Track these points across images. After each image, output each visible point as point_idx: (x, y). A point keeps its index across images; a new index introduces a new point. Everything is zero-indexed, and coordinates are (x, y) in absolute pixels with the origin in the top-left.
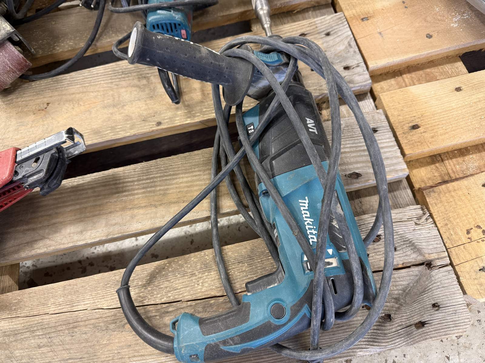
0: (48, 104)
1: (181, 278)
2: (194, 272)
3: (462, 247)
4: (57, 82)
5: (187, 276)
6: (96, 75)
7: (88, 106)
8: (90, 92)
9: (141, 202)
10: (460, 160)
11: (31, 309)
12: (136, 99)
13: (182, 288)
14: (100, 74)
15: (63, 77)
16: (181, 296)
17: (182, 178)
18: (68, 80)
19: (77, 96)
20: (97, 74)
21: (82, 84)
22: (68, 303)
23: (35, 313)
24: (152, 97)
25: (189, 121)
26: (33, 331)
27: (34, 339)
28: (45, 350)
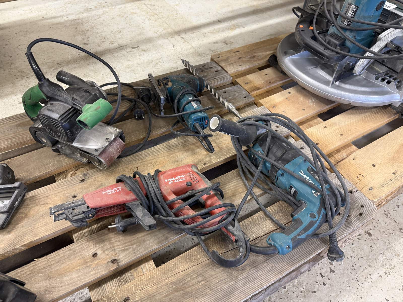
0: (137, 167)
1: (254, 227)
2: (259, 223)
3: (358, 183)
4: (137, 156)
5: (257, 225)
7: (162, 164)
8: (159, 157)
10: (339, 154)
11: (184, 267)
12: (187, 156)
13: (257, 231)
16: (259, 235)
23: (187, 267)
24: (194, 154)
25: (219, 160)
26: (191, 276)
27: (194, 280)
28: (203, 282)
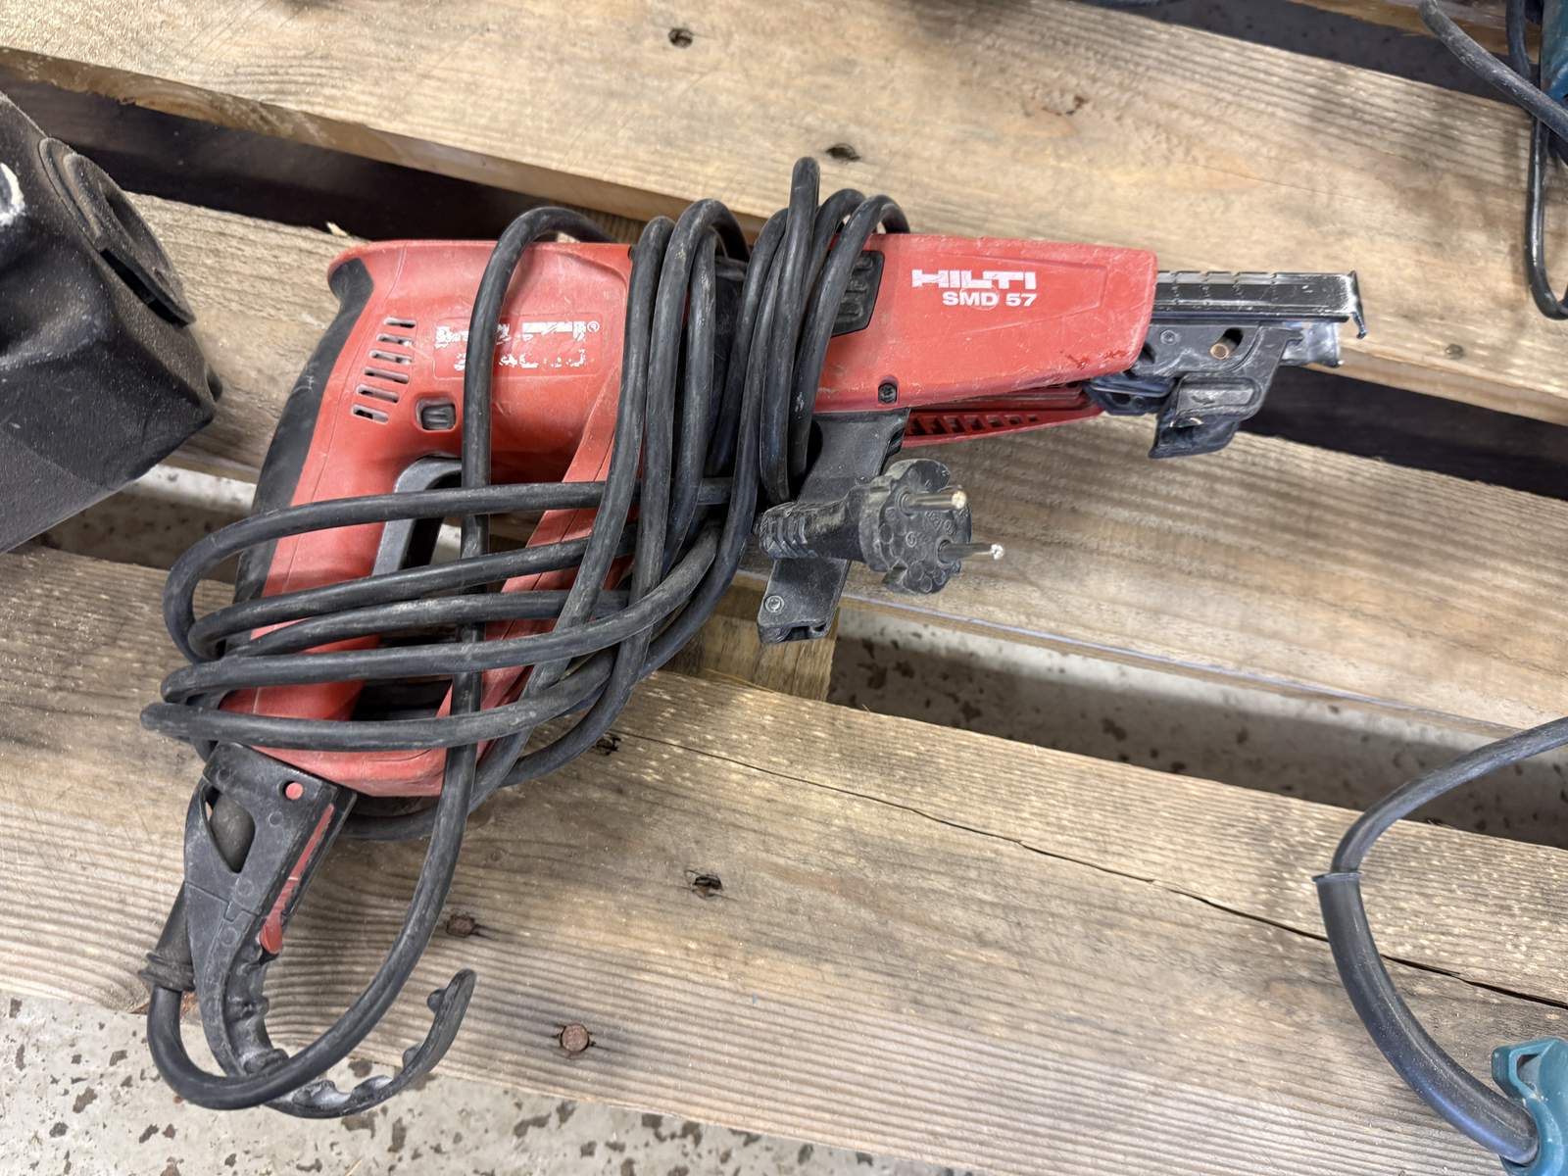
0: (1080, 101)
1: (1464, 904)
2: (1508, 902)
4: (1123, 34)
5: (1486, 904)
6: (1262, 76)
7: (1221, 175)
8: (1232, 128)
9: (1365, 597)
11: (961, 804)
12: (1387, 229)
13: (1465, 936)
14: (1275, 80)
15: (1148, 28)
16: (1459, 960)
17: (1506, 573)
18: (1162, 46)
19: (1186, 119)
20: (1266, 73)
21: (1208, 85)
22: (1090, 835)
23: (972, 819)
24: (1439, 245)
25: (1551, 386)
26: (963, 878)
27: (965, 908)
28: (998, 957)
